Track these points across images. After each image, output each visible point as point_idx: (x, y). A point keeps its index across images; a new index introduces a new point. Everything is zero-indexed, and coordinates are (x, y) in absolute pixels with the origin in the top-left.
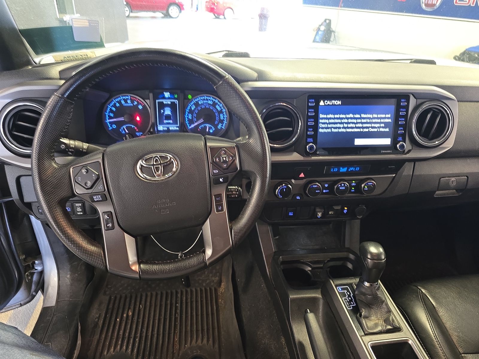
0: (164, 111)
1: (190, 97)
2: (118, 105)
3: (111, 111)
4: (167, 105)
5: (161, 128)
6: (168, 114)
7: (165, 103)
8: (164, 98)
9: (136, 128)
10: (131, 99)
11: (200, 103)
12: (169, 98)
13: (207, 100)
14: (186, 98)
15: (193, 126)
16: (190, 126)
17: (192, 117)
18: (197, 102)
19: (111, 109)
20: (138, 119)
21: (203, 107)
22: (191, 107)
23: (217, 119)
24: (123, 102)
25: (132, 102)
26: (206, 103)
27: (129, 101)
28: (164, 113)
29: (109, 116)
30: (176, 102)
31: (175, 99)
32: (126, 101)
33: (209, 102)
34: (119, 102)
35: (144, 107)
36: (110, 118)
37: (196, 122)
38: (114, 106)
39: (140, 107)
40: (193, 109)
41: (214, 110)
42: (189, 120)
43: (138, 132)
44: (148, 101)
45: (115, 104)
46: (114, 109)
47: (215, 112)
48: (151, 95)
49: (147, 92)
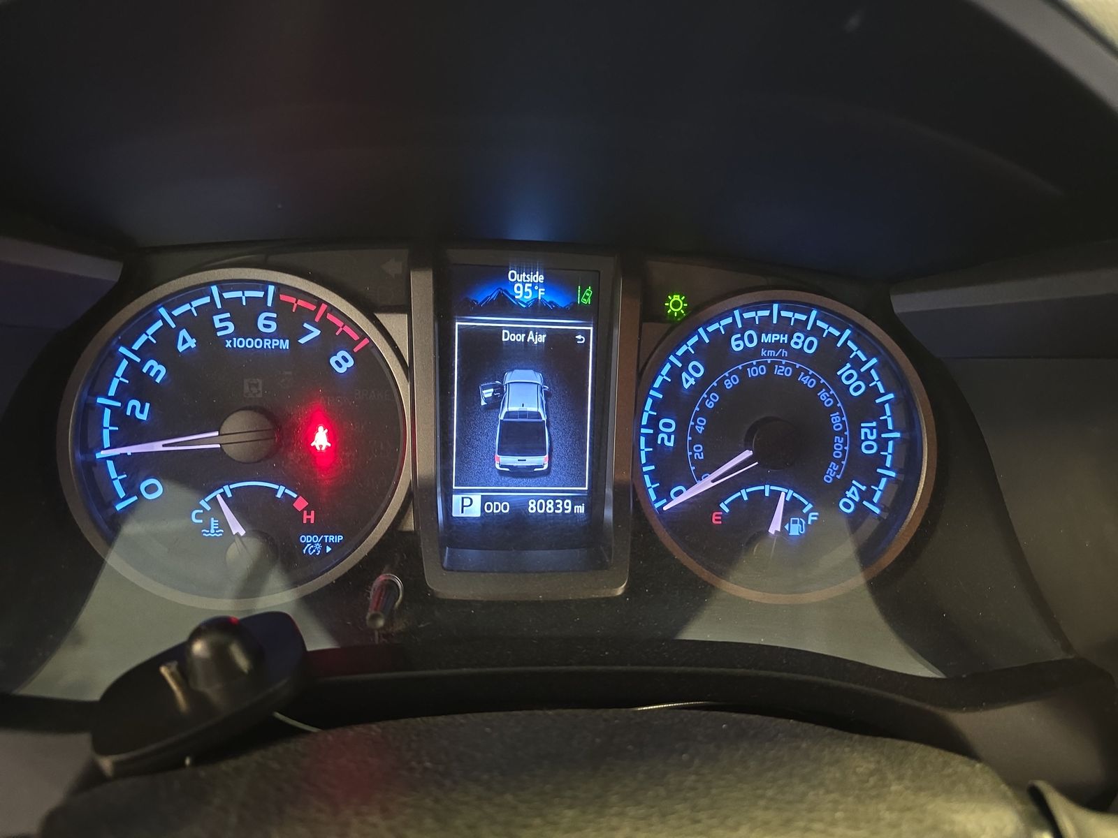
0: (500, 391)
1: (676, 304)
2: (186, 342)
3: (138, 385)
4: (523, 355)
5: (468, 505)
6: (523, 414)
7: (507, 337)
8: (505, 305)
9: (301, 504)
10: (279, 306)
11: (736, 345)
12: (537, 309)
13: (784, 327)
14: (652, 311)
15: (683, 496)
16: (663, 493)
17: (680, 433)
18: (720, 340)
19: (134, 370)
20: (321, 440)
21: (756, 371)
22: (675, 373)
23: (837, 453)
24: (224, 325)
25: (290, 325)
26: (776, 346)
27: (267, 323)
28: (496, 403)
29: (118, 415)
30: (584, 331)
31: (574, 311)
32: (245, 318)
33: (798, 341)
34: (200, 324)
35: (368, 360)
36: (128, 430)
37: (705, 468)
38: (163, 347)
39: (342, 362)
40: (688, 381)
41: (823, 395)
42: (658, 454)
43: (318, 529)
44: (396, 324)
45: (167, 336)
46: (156, 370)
47: (829, 403)
48: (422, 285)
49: (393, 266)
